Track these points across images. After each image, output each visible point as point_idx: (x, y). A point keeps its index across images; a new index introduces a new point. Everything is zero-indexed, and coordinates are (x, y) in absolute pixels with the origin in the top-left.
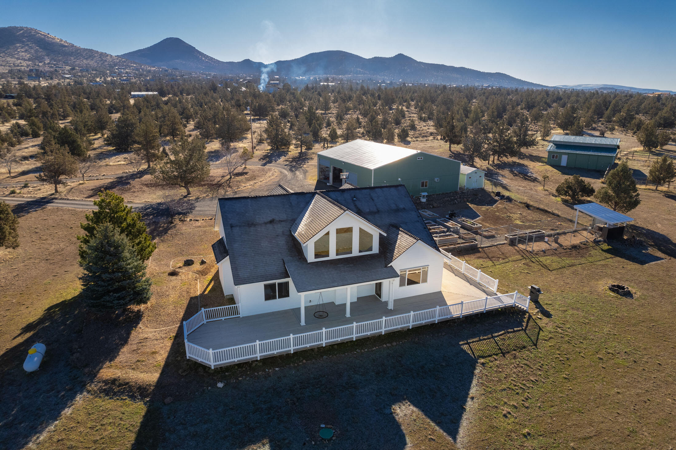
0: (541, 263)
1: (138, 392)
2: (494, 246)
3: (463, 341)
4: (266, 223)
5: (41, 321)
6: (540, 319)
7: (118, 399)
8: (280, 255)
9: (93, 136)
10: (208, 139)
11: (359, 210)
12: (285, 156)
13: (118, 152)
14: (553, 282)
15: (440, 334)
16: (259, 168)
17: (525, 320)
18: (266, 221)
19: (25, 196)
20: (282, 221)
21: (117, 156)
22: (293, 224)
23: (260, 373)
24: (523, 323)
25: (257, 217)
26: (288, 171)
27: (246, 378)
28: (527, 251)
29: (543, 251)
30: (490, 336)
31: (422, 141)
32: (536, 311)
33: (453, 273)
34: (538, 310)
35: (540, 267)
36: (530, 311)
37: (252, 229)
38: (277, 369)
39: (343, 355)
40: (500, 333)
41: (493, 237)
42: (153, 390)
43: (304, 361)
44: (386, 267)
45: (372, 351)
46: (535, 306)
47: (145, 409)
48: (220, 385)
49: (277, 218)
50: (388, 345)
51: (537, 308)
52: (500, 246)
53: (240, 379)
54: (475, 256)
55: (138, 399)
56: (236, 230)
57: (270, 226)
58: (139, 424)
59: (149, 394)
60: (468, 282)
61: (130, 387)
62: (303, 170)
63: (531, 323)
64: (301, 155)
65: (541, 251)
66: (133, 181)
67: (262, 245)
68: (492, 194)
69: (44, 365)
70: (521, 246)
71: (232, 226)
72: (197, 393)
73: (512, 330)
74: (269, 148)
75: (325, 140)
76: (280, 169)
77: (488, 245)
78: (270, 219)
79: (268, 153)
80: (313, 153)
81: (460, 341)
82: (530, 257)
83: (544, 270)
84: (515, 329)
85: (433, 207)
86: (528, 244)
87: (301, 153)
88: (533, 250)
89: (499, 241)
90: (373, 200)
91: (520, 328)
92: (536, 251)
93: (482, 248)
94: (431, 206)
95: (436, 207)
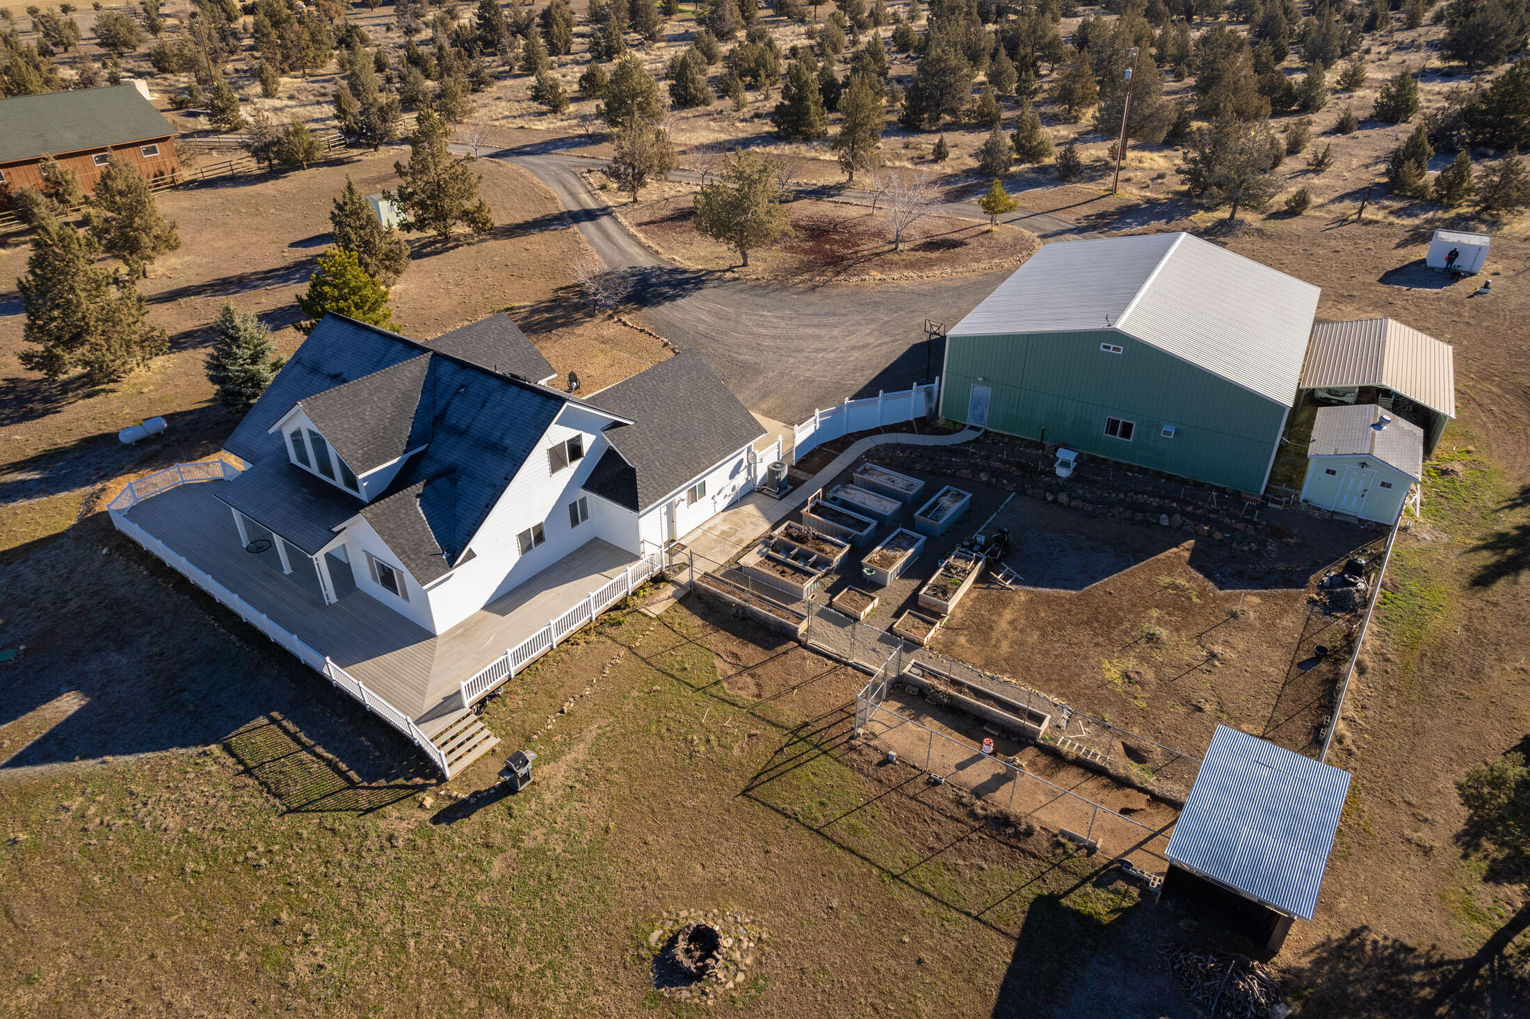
0: (787, 764)
2: (837, 661)
6: (421, 806)
18: (331, 372)
32: (455, 794)
34: (467, 796)
36: (452, 785)
44: (330, 529)
48: (105, 551)
49: (345, 374)
52: (852, 671)
65: (882, 753)
72: (89, 544)
74: (1188, 186)
77: (830, 651)
78: (338, 371)
79: (1150, 201)
81: (278, 711)
90: (483, 405)
93: (802, 645)
94: (1050, 498)
95: (1061, 505)
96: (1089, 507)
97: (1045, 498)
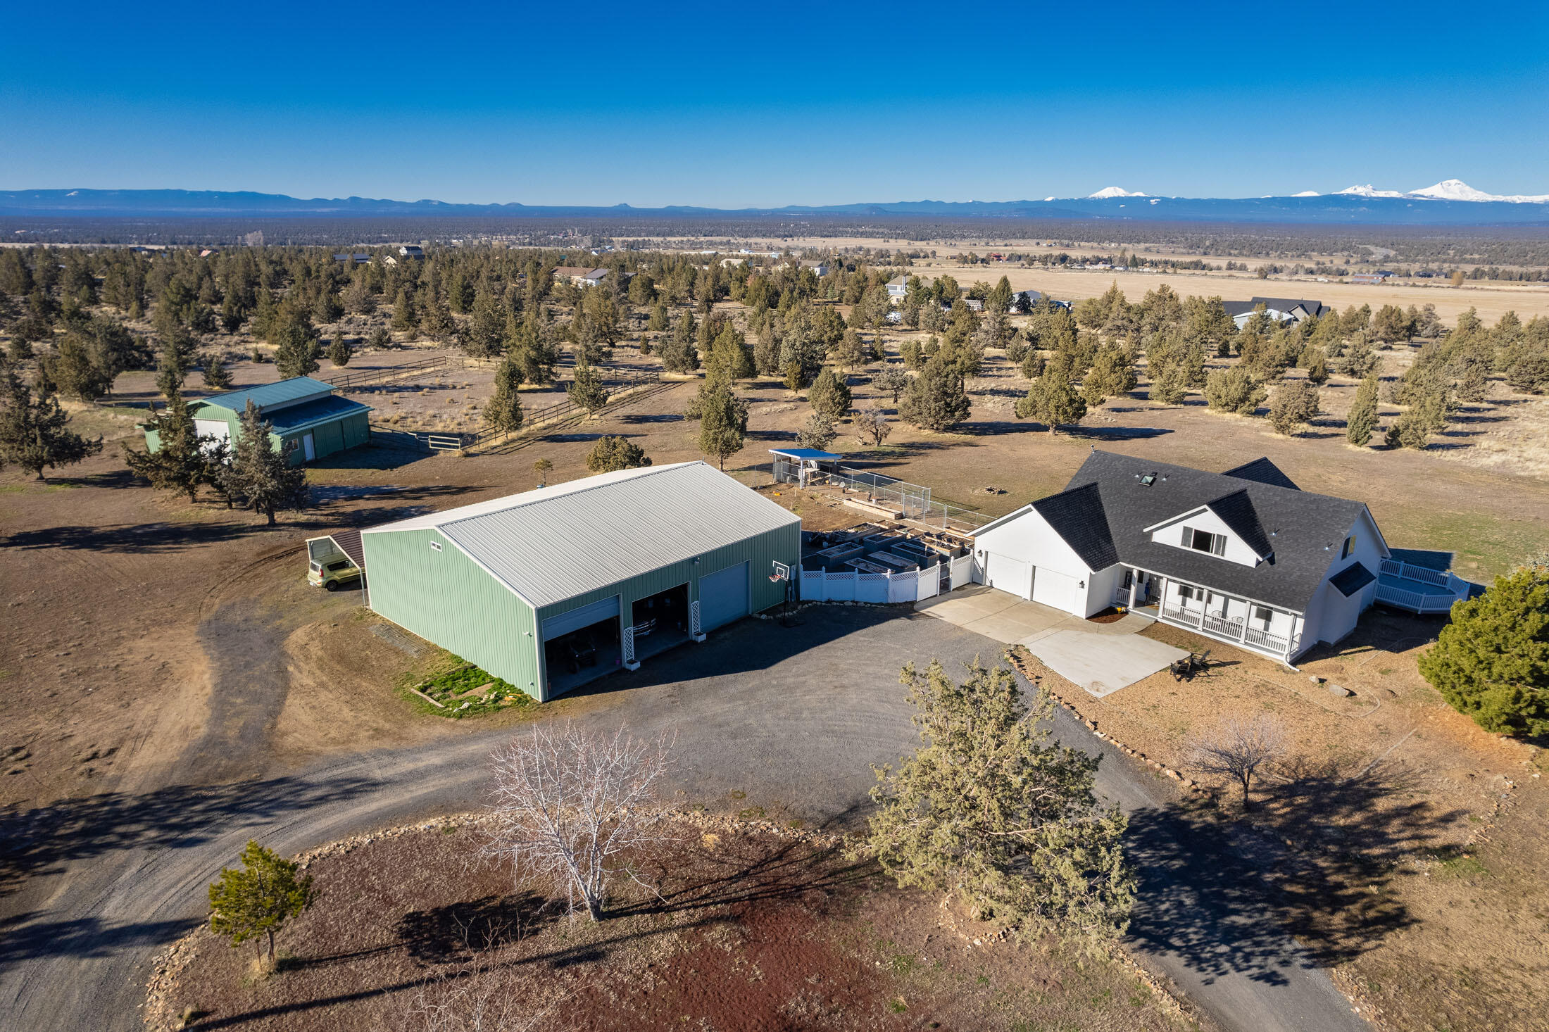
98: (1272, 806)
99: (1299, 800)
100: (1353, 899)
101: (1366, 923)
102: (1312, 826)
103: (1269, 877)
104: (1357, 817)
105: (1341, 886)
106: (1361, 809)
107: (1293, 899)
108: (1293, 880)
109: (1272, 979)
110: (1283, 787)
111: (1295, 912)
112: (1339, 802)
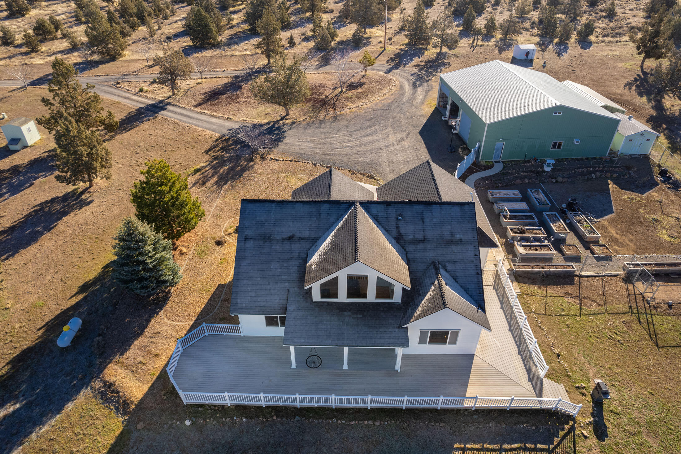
0: (651, 326)
1: (123, 406)
2: (599, 276)
3: (460, 443)
4: (284, 239)
5: (96, 281)
6: (586, 437)
7: (107, 407)
8: (287, 284)
9: (239, 5)
10: (347, 19)
11: (400, 234)
12: (419, 57)
13: (251, 34)
14: (650, 370)
15: (437, 424)
16: (380, 76)
17: (561, 433)
18: (284, 237)
19: (149, 96)
20: (302, 239)
21: (247, 42)
22: (313, 244)
23: (228, 419)
24: (555, 439)
25: (277, 229)
26: (409, 86)
27: (213, 421)
28: (643, 297)
29: (668, 303)
30: (498, 446)
31: (609, 42)
32: (587, 421)
33: (509, 324)
34: (592, 419)
35: (645, 334)
36: (579, 419)
37: (267, 245)
38: (244, 420)
39: (316, 422)
40: (513, 446)
41: (608, 259)
42: (133, 409)
43: (275, 417)
44: (399, 327)
45: (349, 425)
46: (591, 410)
47: (121, 429)
48: (188, 423)
49: (298, 234)
50: (371, 422)
51: (592, 414)
52: (609, 278)
53: (208, 421)
54: (563, 291)
55: (120, 414)
56: (250, 244)
57: (287, 243)
58: (108, 446)
59: (129, 413)
60: (519, 347)
61: (119, 397)
62: (428, 86)
63: (567, 442)
64: (438, 57)
65: (665, 304)
66: (246, 84)
67: (272, 267)
68: (656, 170)
69: (76, 340)
70: (640, 286)
71: (246, 238)
72: (165, 426)
73: (533, 446)
74: (407, 41)
75: (478, 33)
76: (403, 80)
77: (591, 273)
78: (290, 234)
79: (402, 50)
80: (454, 55)
81: (456, 443)
82: (640, 311)
83: (647, 343)
84: (539, 446)
85: (557, 182)
86: (652, 284)
87: (439, 54)
88: (653, 299)
89: (613, 269)
90: (423, 221)
91: (546, 447)
92: (657, 301)
93: (580, 276)
94: (554, 181)
95: (560, 182)
96: (569, 180)
97: (552, 182)
98: (245, 163)
99: (239, 168)
100: (219, 151)
101: (214, 148)
102: (233, 162)
103: (239, 146)
104: (221, 171)
105: (222, 152)
106: (221, 175)
107: (232, 145)
108: (233, 149)
109: (230, 130)
110: (245, 171)
111: (231, 142)
112: (228, 173)
